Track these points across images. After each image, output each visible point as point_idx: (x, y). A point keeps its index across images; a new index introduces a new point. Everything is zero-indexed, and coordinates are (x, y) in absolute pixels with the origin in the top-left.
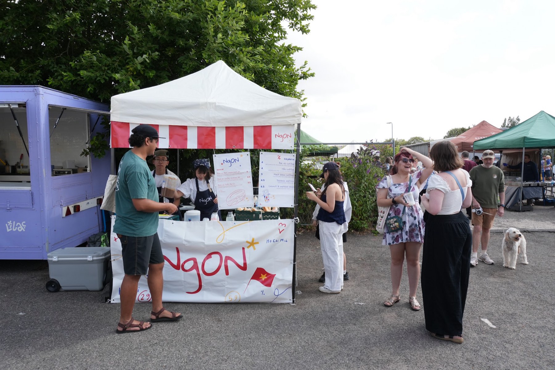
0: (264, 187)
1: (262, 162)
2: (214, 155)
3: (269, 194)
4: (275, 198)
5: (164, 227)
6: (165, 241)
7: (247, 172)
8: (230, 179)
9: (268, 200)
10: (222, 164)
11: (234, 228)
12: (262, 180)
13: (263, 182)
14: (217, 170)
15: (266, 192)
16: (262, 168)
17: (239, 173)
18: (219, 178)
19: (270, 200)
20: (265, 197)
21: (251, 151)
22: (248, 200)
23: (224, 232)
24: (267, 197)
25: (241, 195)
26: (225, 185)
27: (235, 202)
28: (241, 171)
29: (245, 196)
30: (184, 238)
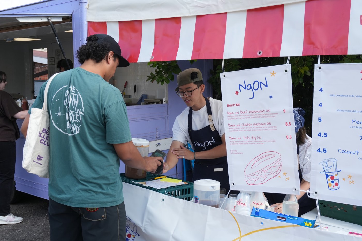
0: (325, 150)
1: (321, 90)
2: (222, 75)
3: (337, 171)
4: (353, 182)
5: (148, 205)
6: (145, 230)
7: (284, 111)
8: (253, 126)
9: (337, 184)
10: (237, 93)
11: (259, 232)
12: (320, 135)
13: (322, 138)
14: (228, 106)
15: (330, 164)
16: (320, 105)
17: (268, 114)
18: (231, 122)
19: (340, 184)
20: (327, 176)
21: (294, 61)
22: (288, 179)
23: (241, 237)
24: (332, 178)
25: (273, 165)
26: (243, 139)
27: (262, 179)
28: (273, 110)
29: (281, 167)
30: (172, 233)
